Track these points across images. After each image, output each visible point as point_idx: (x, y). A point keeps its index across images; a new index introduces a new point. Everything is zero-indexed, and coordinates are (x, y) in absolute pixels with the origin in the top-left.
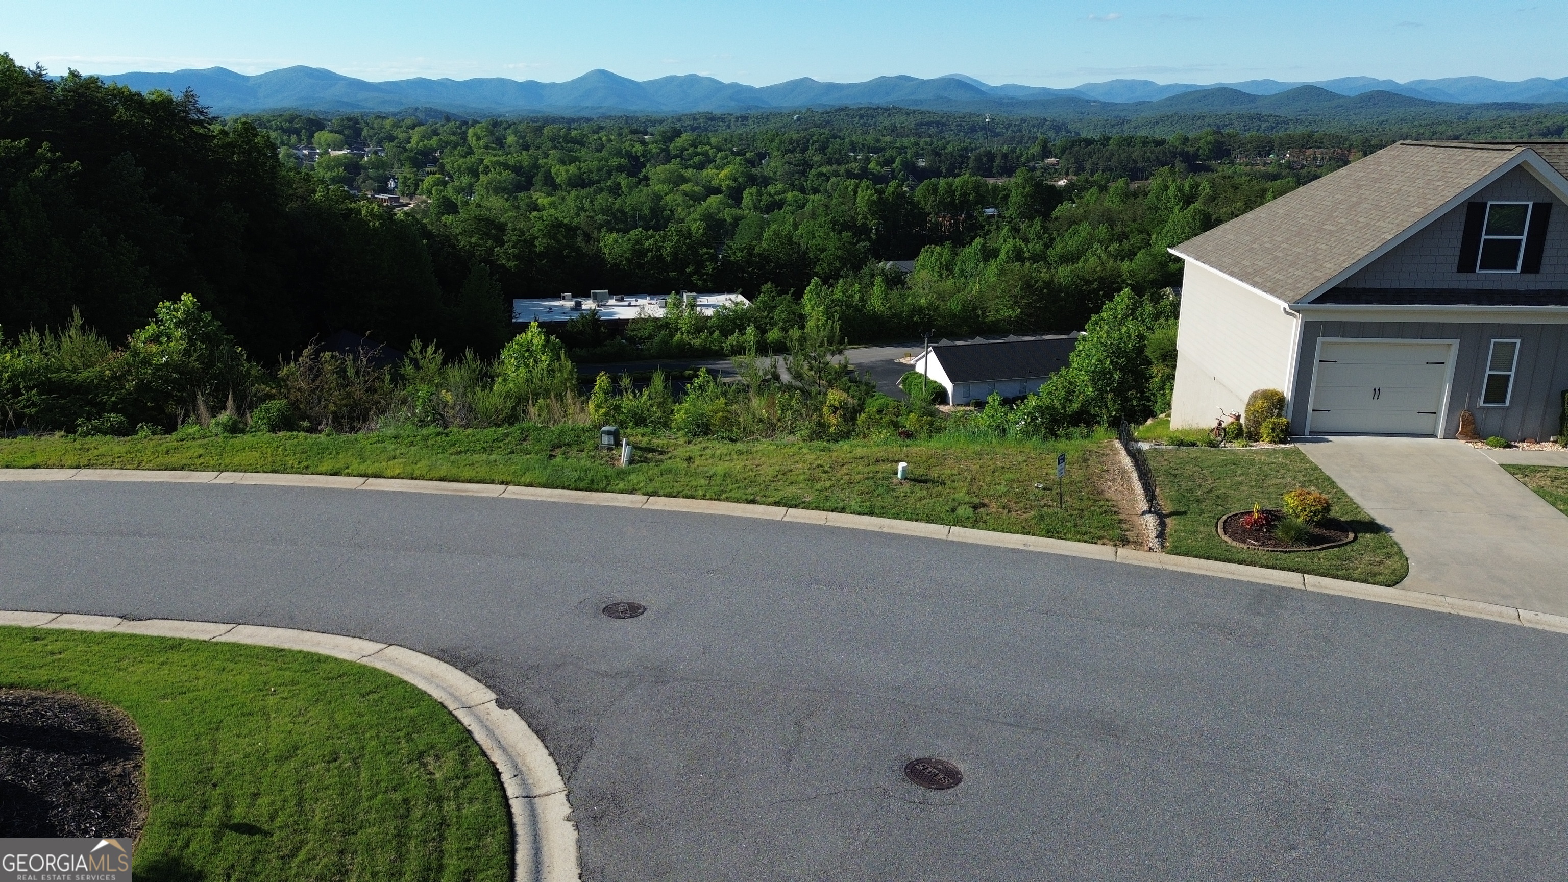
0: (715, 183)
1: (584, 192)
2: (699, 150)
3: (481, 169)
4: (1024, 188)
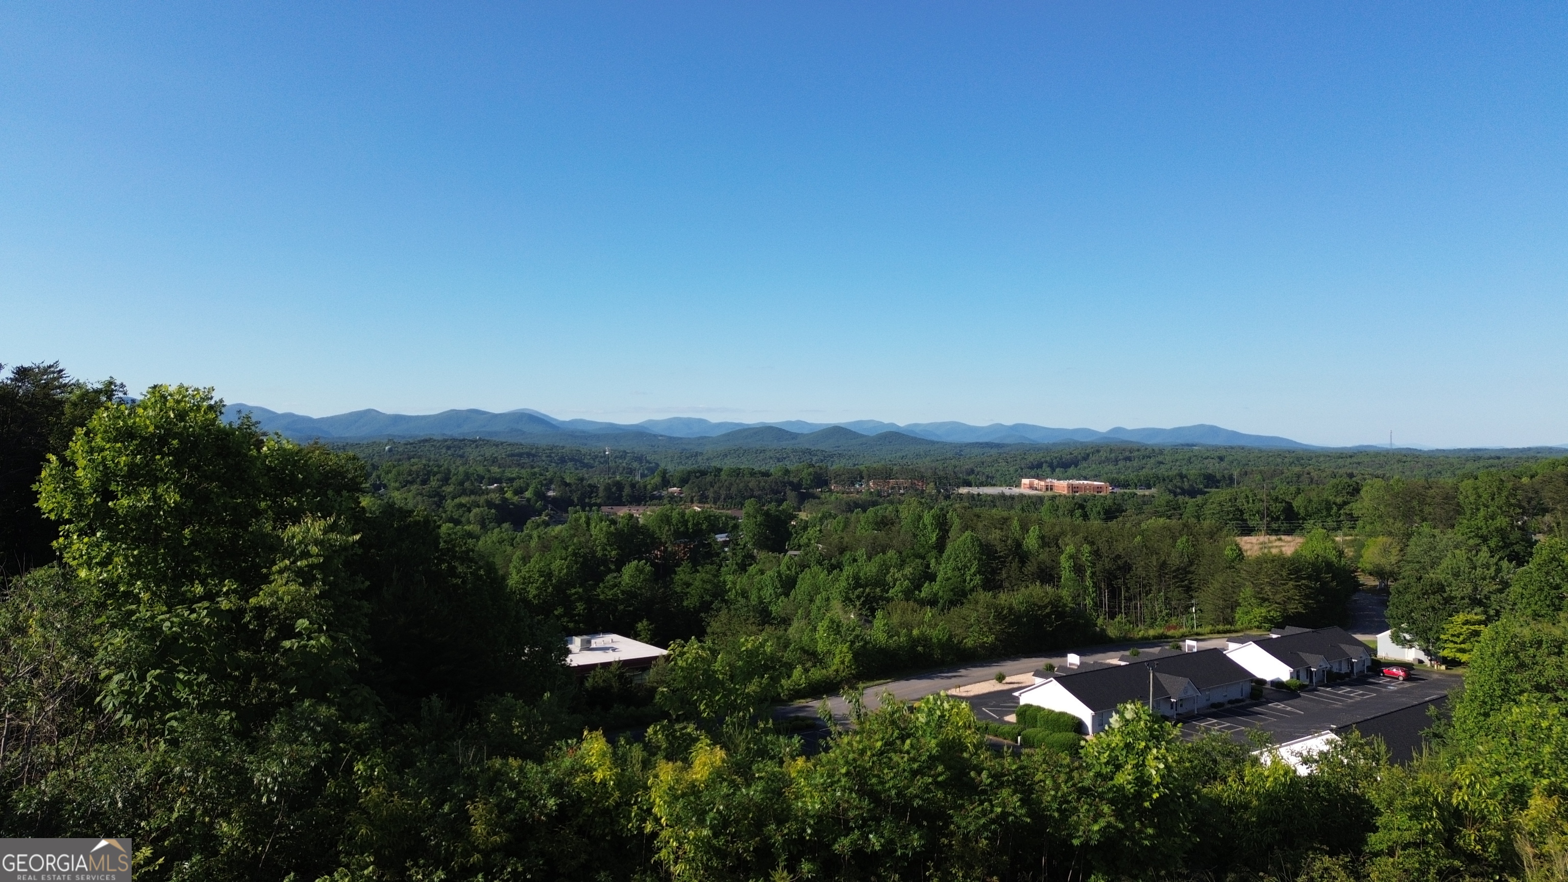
4: (755, 517)
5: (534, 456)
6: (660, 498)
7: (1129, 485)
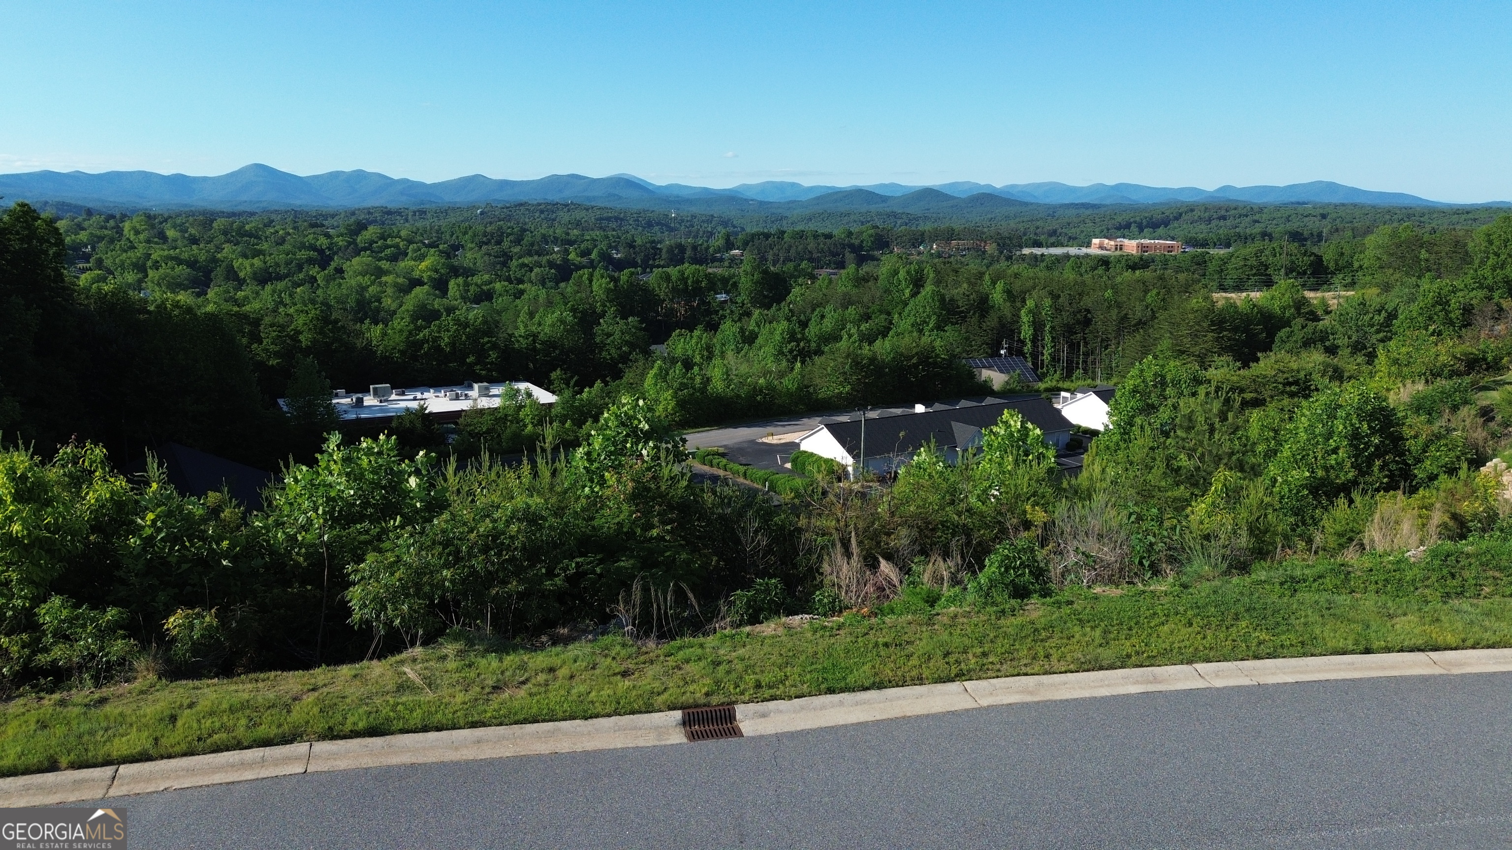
0: (416, 274)
1: (280, 285)
2: (389, 242)
3: (149, 263)
4: (753, 275)
5: (622, 220)
6: (721, 260)
7: (1208, 244)
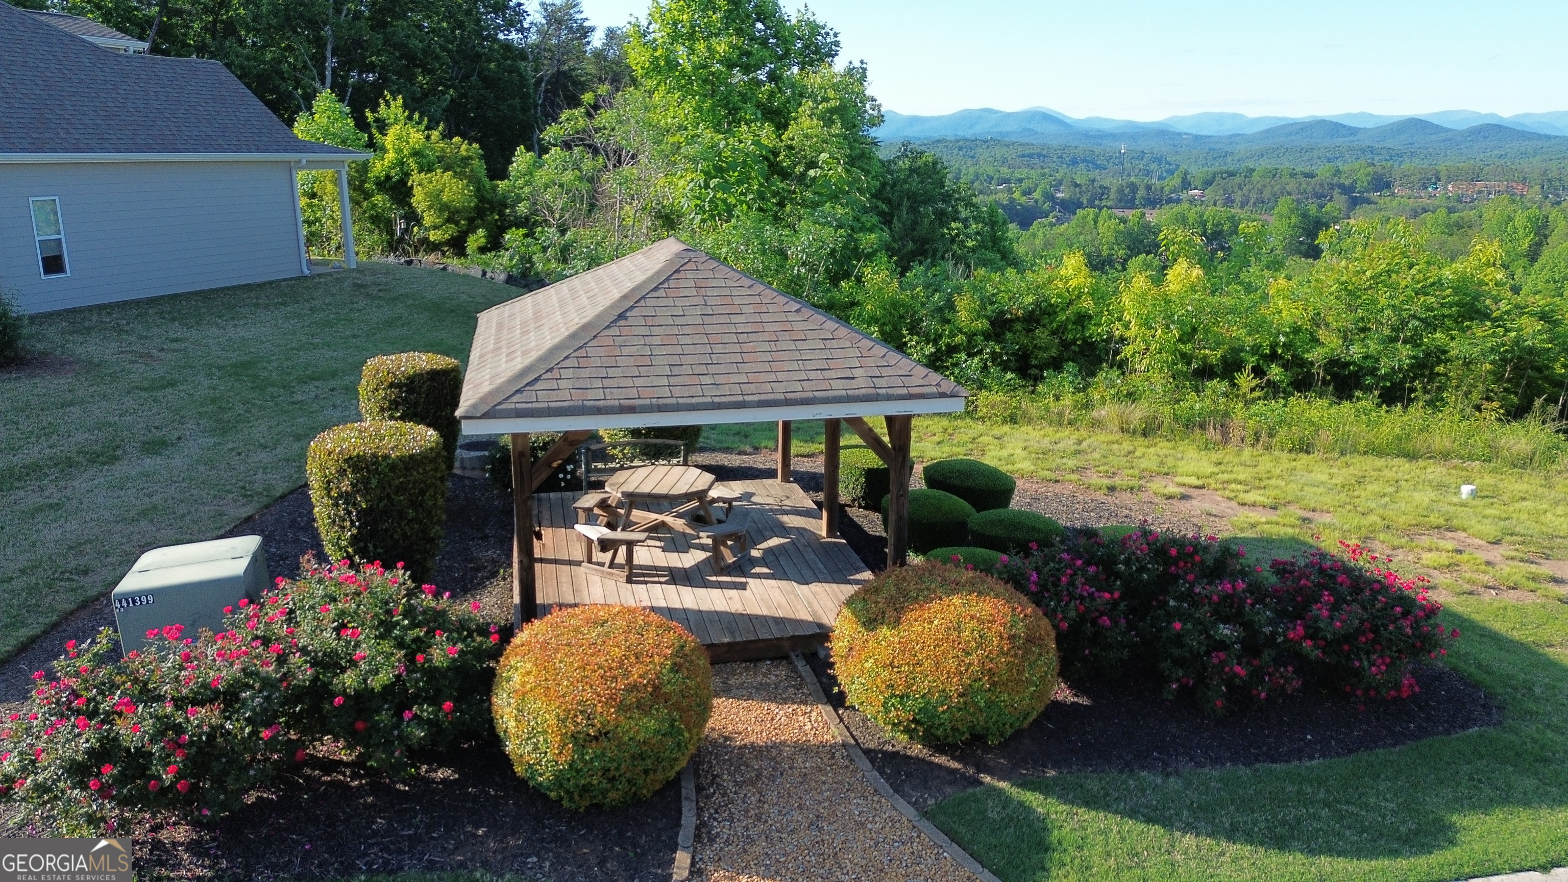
4: (1289, 218)
5: (1045, 156)
6: (1178, 201)
